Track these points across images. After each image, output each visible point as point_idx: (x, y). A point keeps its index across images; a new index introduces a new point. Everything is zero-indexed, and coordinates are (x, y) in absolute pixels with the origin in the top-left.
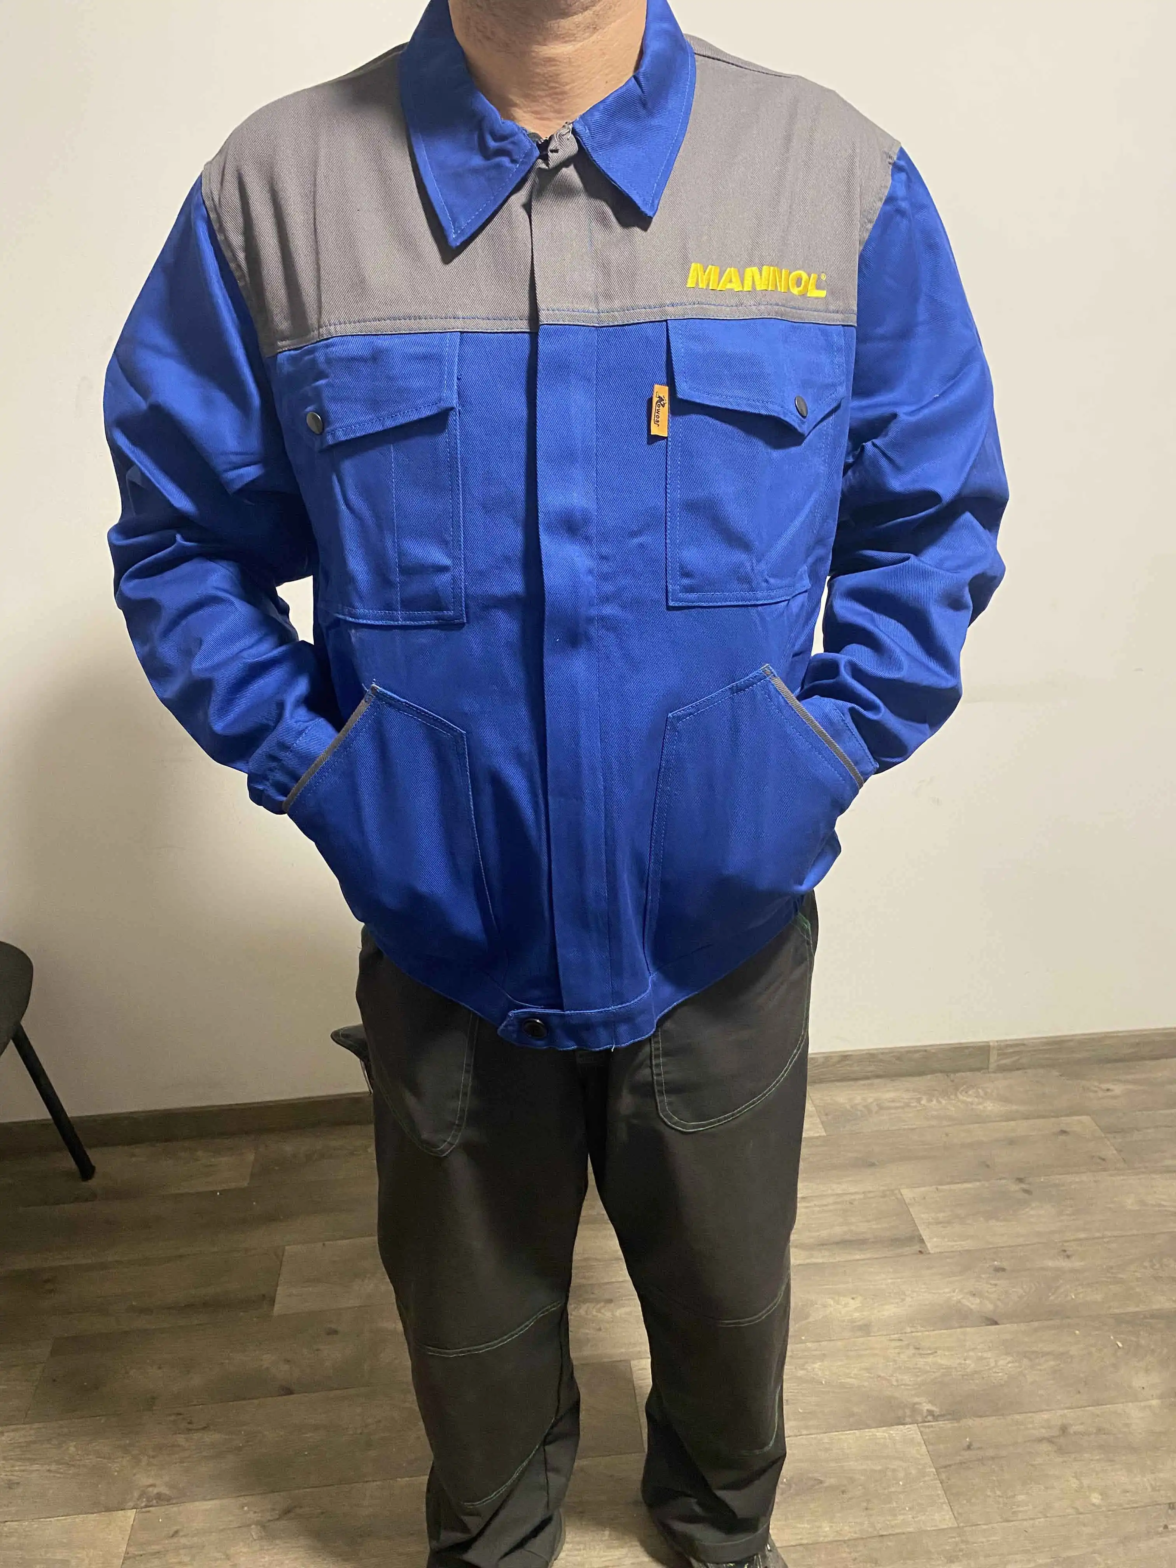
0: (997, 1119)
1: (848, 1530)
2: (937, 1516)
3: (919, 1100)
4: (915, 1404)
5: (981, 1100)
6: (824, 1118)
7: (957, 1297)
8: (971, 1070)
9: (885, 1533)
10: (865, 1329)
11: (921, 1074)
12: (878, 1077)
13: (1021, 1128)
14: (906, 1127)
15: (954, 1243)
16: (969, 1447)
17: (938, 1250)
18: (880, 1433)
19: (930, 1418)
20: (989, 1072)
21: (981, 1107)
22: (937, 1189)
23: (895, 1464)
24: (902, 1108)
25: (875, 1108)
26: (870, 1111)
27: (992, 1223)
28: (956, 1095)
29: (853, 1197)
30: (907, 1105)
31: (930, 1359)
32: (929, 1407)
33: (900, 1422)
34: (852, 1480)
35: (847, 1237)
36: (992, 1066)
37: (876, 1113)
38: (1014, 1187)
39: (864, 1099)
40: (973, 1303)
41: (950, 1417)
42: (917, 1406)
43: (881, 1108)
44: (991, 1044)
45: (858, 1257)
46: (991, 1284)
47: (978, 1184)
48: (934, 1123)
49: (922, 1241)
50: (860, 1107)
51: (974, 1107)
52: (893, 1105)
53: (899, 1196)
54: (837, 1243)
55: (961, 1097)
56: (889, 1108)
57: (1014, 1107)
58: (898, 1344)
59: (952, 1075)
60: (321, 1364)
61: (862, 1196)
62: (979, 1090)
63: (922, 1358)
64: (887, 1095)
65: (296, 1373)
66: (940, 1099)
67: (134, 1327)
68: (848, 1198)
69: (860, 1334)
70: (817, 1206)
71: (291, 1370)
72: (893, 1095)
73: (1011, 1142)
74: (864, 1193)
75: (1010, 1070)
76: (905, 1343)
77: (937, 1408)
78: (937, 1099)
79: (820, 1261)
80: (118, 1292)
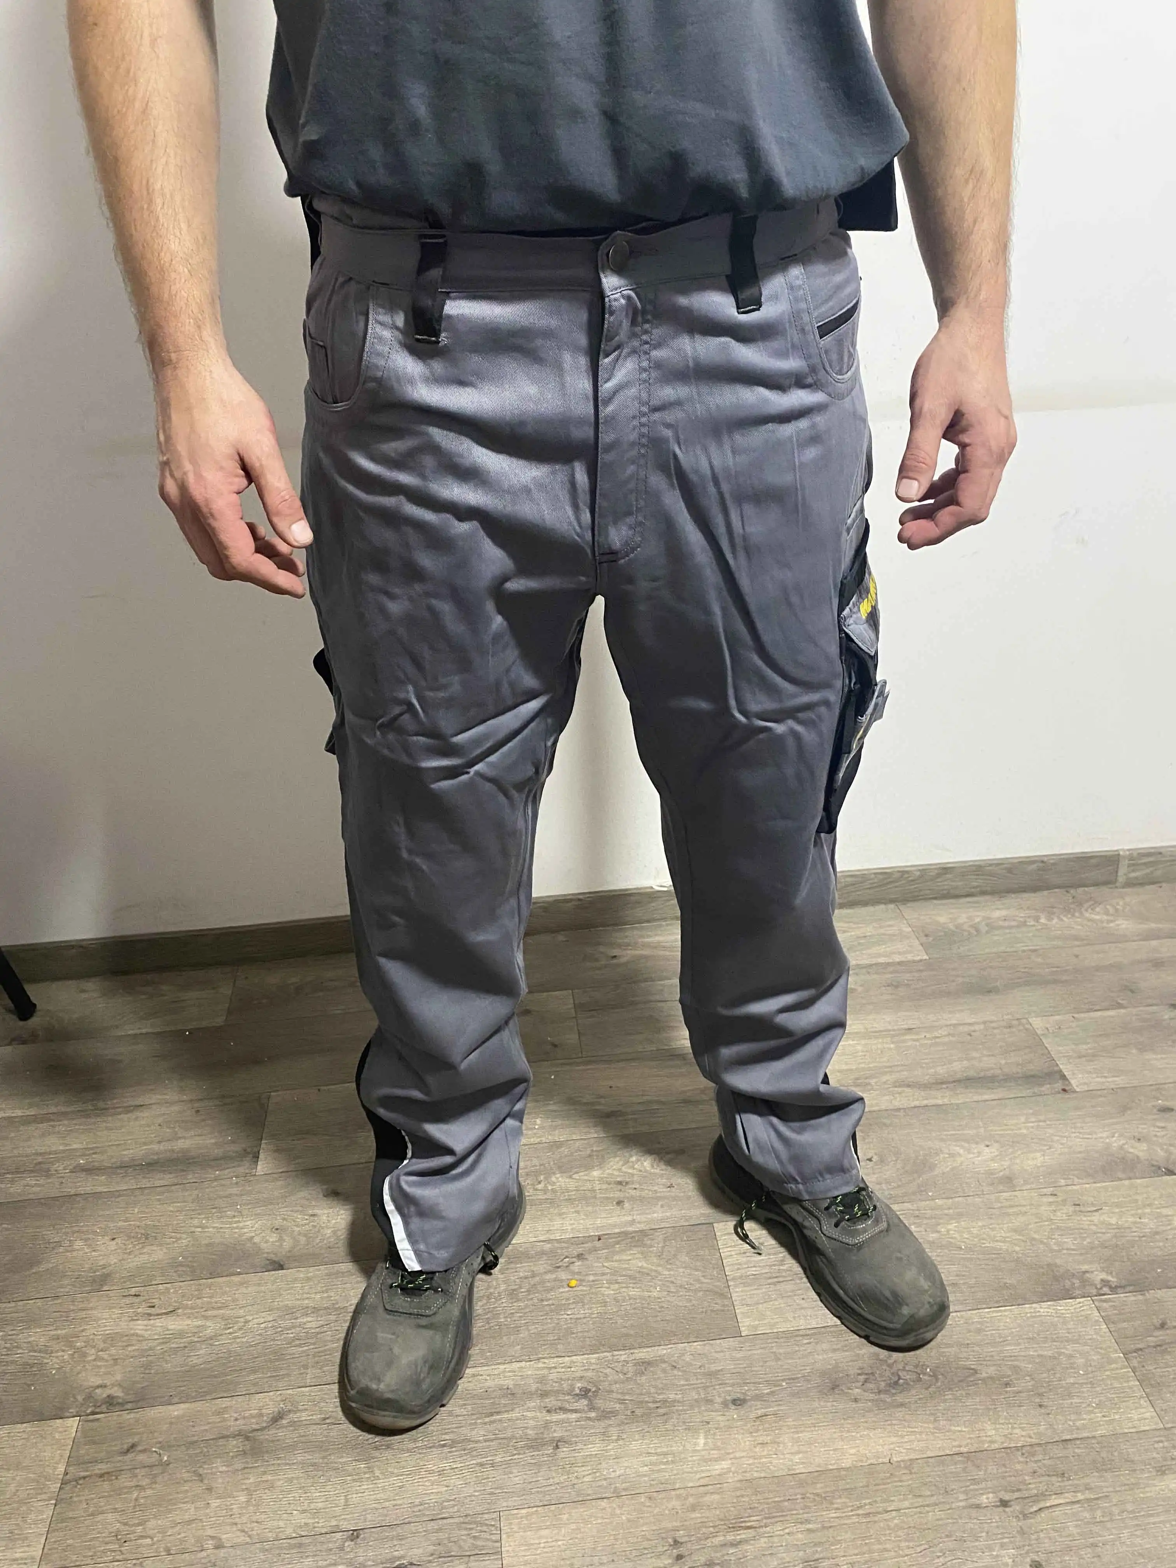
0: (1135, 938)
1: (1021, 1435)
2: (1135, 1415)
3: (1037, 919)
4: (1086, 1272)
5: (1111, 917)
6: (924, 939)
7: (1116, 1143)
8: (1096, 884)
9: (1068, 1437)
10: (1009, 1181)
11: (1035, 889)
12: (983, 893)
13: (1167, 948)
14: (1026, 948)
15: (1103, 1080)
16: (1163, 1326)
17: (1086, 1088)
18: (1044, 1309)
19: (1106, 1290)
20: (1116, 887)
21: (1112, 925)
22: (1074, 1017)
23: (1070, 1349)
24: (1018, 927)
25: (984, 929)
26: (977, 930)
27: (1149, 1056)
28: (1081, 913)
29: (972, 1028)
30: (1024, 924)
31: (1096, 1218)
32: (1103, 1276)
33: (1068, 1295)
34: (1016, 1369)
35: (972, 1073)
36: (1121, 879)
37: (987, 932)
38: (1168, 1015)
39: (969, 918)
40: (1140, 1150)
41: (1131, 1288)
42: (1088, 1275)
43: (992, 927)
44: (1121, 853)
45: (986, 1097)
46: (1158, 1127)
47: (1123, 1011)
48: (1058, 943)
49: (1063, 1077)
50: (966, 927)
51: (1105, 925)
52: (1006, 924)
53: (1028, 1026)
54: (959, 1081)
55: (1087, 915)
56: (1002, 927)
58: (1051, 1199)
59: (1072, 891)
60: (319, 1231)
61: (982, 1027)
62: (1108, 907)
63: (1085, 1216)
64: (997, 914)
65: (287, 1244)
66: (1062, 916)
67: (81, 1190)
68: (966, 1029)
69: (1001, 1187)
70: (929, 1039)
71: (281, 1239)
72: (1004, 913)
73: (1158, 964)
74: (984, 1023)
75: (1142, 884)
76: (1059, 1199)
77: (1113, 1277)
78: (1058, 917)
79: (940, 1102)
80: (61, 1148)
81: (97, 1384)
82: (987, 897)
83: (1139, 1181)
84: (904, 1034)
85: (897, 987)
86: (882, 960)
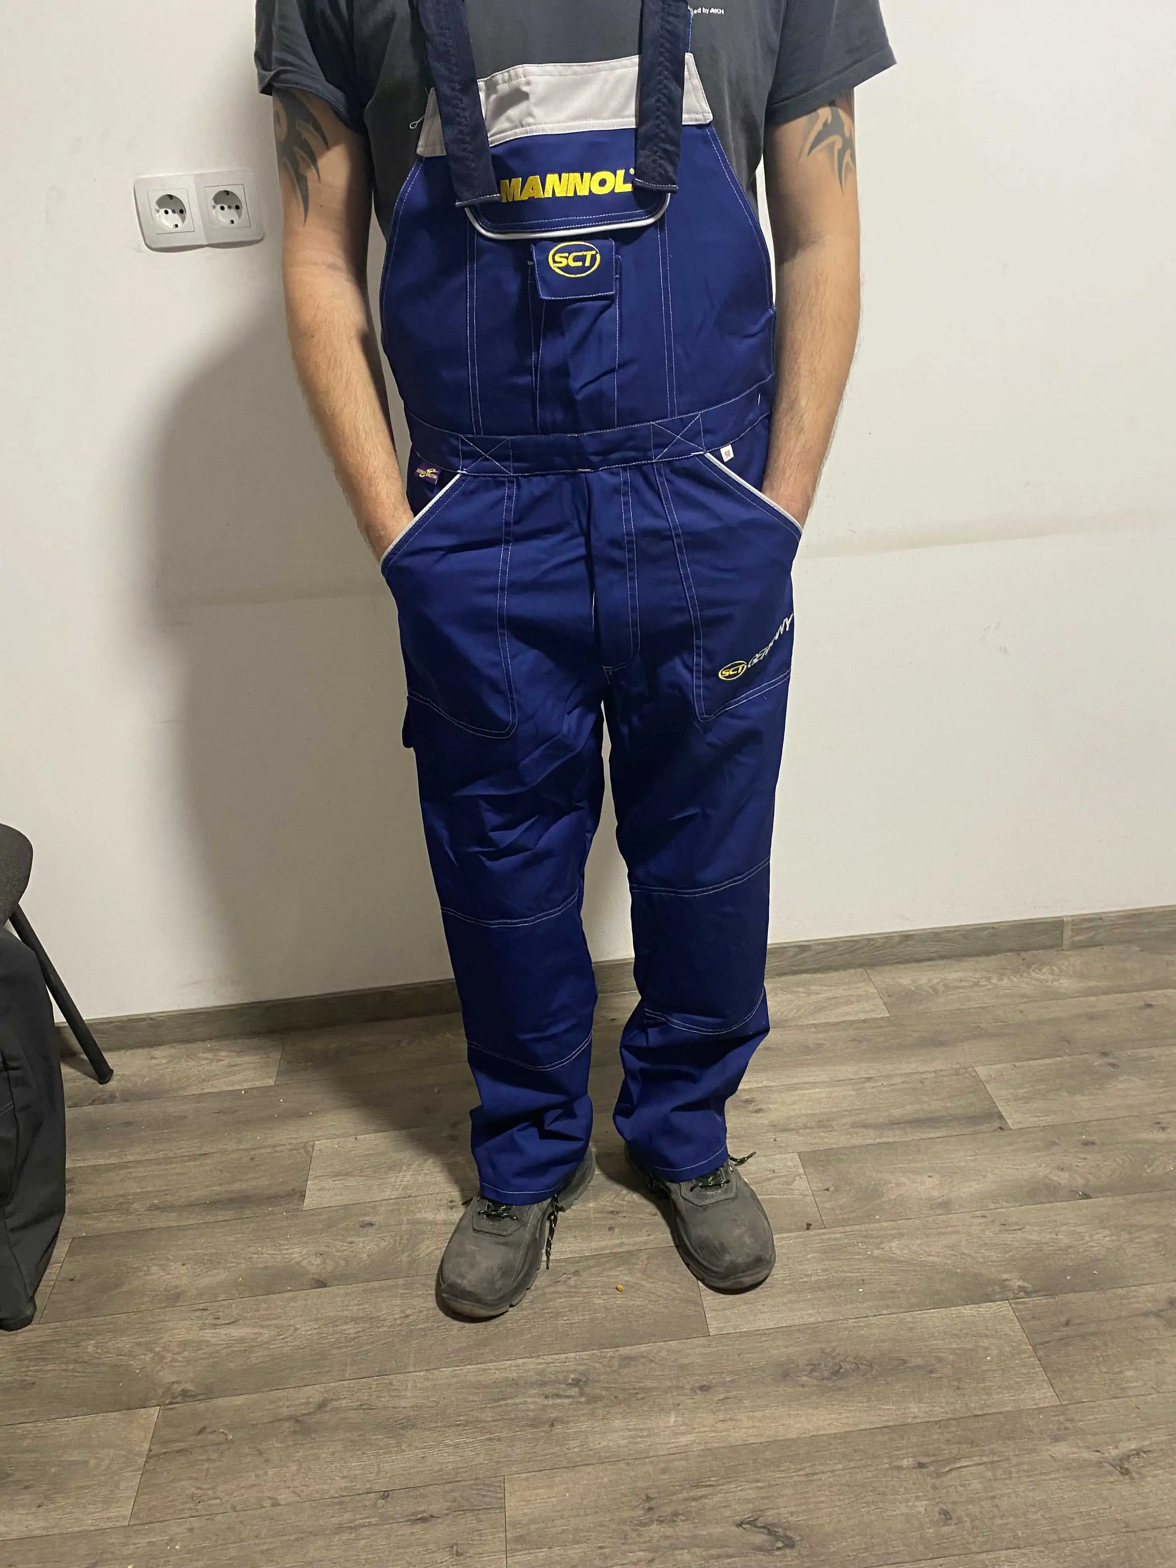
0: (1076, 995)
1: (939, 1412)
2: (1037, 1395)
3: (989, 979)
4: (1005, 1280)
5: (1056, 977)
6: (887, 999)
7: (1042, 1172)
8: (1044, 947)
9: (980, 1413)
10: (946, 1205)
11: (988, 953)
12: (942, 957)
13: (1103, 1003)
14: (977, 1006)
15: (1036, 1119)
16: (1067, 1323)
17: (1020, 1126)
18: (968, 1311)
19: (1022, 1294)
20: (1063, 950)
21: (1056, 983)
22: (1014, 1065)
23: (985, 1343)
24: (971, 987)
25: (941, 988)
26: (936, 991)
27: (1078, 1097)
28: (1029, 973)
29: (924, 1076)
30: (977, 984)
31: (1019, 1235)
32: (1020, 1283)
33: (988, 1298)
34: (940, 1360)
35: (921, 1115)
36: (1066, 942)
37: (943, 992)
38: (1098, 1062)
39: (930, 980)
40: (1063, 1178)
41: (1044, 1293)
42: (1007, 1283)
43: (948, 988)
44: (1065, 919)
45: (932, 1135)
46: (1080, 1158)
47: (1058, 1059)
48: (1006, 1000)
49: (1001, 1117)
50: (926, 988)
51: (1049, 983)
52: (961, 984)
53: (974, 1074)
54: (909, 1122)
55: (1033, 975)
56: (957, 988)
57: (1093, 983)
58: (982, 1220)
59: (1023, 954)
60: (356, 1256)
61: (933, 1075)
62: (1054, 968)
63: (1009, 1234)
64: (954, 976)
65: (330, 1266)
66: (1012, 977)
67: (156, 1225)
68: (918, 1077)
69: (939, 1212)
70: (885, 1086)
71: (324, 1262)
72: (960, 974)
73: (1092, 1017)
74: (935, 1071)
75: (1086, 947)
76: (990, 1219)
77: (1028, 1284)
78: (1009, 978)
79: (891, 1140)
80: (139, 1190)
81: (173, 1380)
82: (945, 961)
83: (1059, 1204)
84: (864, 1082)
85: (860, 1042)
86: (848, 1018)
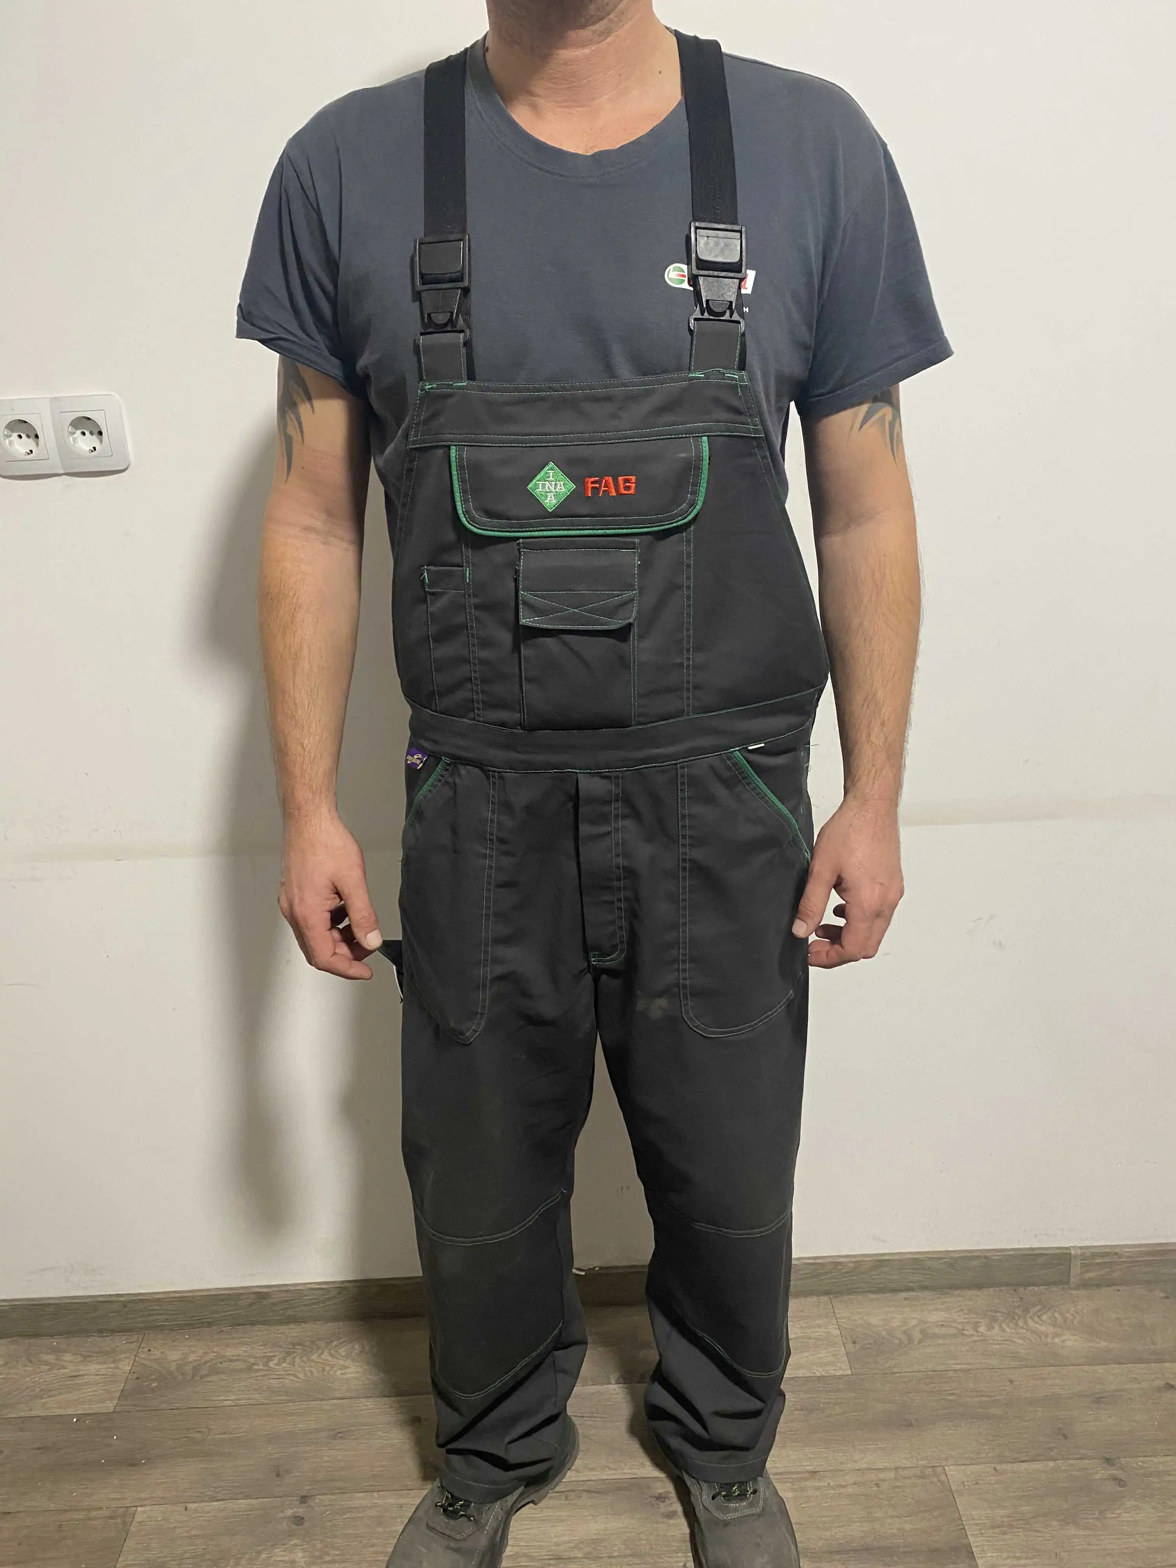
0: (1080, 1361)
3: (976, 1326)
5: (1058, 1330)
6: (850, 1347)
8: (1047, 1284)
11: (979, 1286)
12: (924, 1288)
13: (1113, 1377)
14: (958, 1367)
20: (1070, 1289)
21: (1056, 1340)
22: (995, 1469)
24: (954, 1336)
25: (917, 1335)
26: (910, 1338)
27: (1072, 1530)
28: (1026, 1322)
29: (882, 1476)
30: (961, 1332)
35: (870, 1542)
36: (1074, 1280)
37: (920, 1342)
38: (1101, 1473)
39: (904, 1320)
43: (925, 1334)
44: (1073, 1252)
47: (1051, 1464)
48: (994, 1362)
49: (971, 1555)
50: (898, 1333)
51: (1049, 1339)
52: (943, 1331)
53: (943, 1478)
54: (854, 1551)
55: (1031, 1323)
56: (936, 1336)
57: (1103, 1344)
59: (1021, 1291)
61: (892, 1475)
62: (1056, 1315)
64: (935, 1317)
66: (1004, 1325)
68: (873, 1476)
70: (833, 1488)
72: (942, 1315)
73: (1099, 1400)
74: (896, 1469)
75: (1098, 1286)
78: (1000, 1326)
82: (926, 1293)
84: (806, 1479)
86: (801, 1373)
